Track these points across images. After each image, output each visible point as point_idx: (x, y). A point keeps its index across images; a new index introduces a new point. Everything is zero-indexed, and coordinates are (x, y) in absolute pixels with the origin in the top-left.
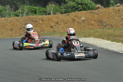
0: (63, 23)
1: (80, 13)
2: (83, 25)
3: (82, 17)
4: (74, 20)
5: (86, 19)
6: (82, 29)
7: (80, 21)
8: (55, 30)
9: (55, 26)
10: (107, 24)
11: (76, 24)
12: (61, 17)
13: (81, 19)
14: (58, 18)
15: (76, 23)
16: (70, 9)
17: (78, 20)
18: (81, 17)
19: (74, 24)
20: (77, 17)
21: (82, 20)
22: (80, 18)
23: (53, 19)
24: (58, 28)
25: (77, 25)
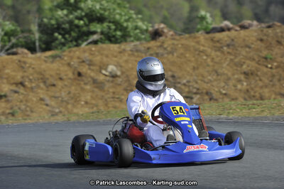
0: (42, 85)
1: (99, 51)
2: (111, 90)
3: (108, 65)
4: (79, 74)
5: (123, 73)
6: (110, 105)
7: (101, 78)
8: (16, 108)
9: (16, 95)
10: (195, 90)
11: (88, 87)
12: (34, 62)
13: (104, 72)
14: (23, 67)
15: (86, 84)
16: (60, 37)
17: (92, 74)
18: (103, 66)
19: (83, 89)
20: (89, 65)
21: (107, 74)
22: (101, 68)
23: (7, 71)
24: (27, 101)
25: (93, 92)
